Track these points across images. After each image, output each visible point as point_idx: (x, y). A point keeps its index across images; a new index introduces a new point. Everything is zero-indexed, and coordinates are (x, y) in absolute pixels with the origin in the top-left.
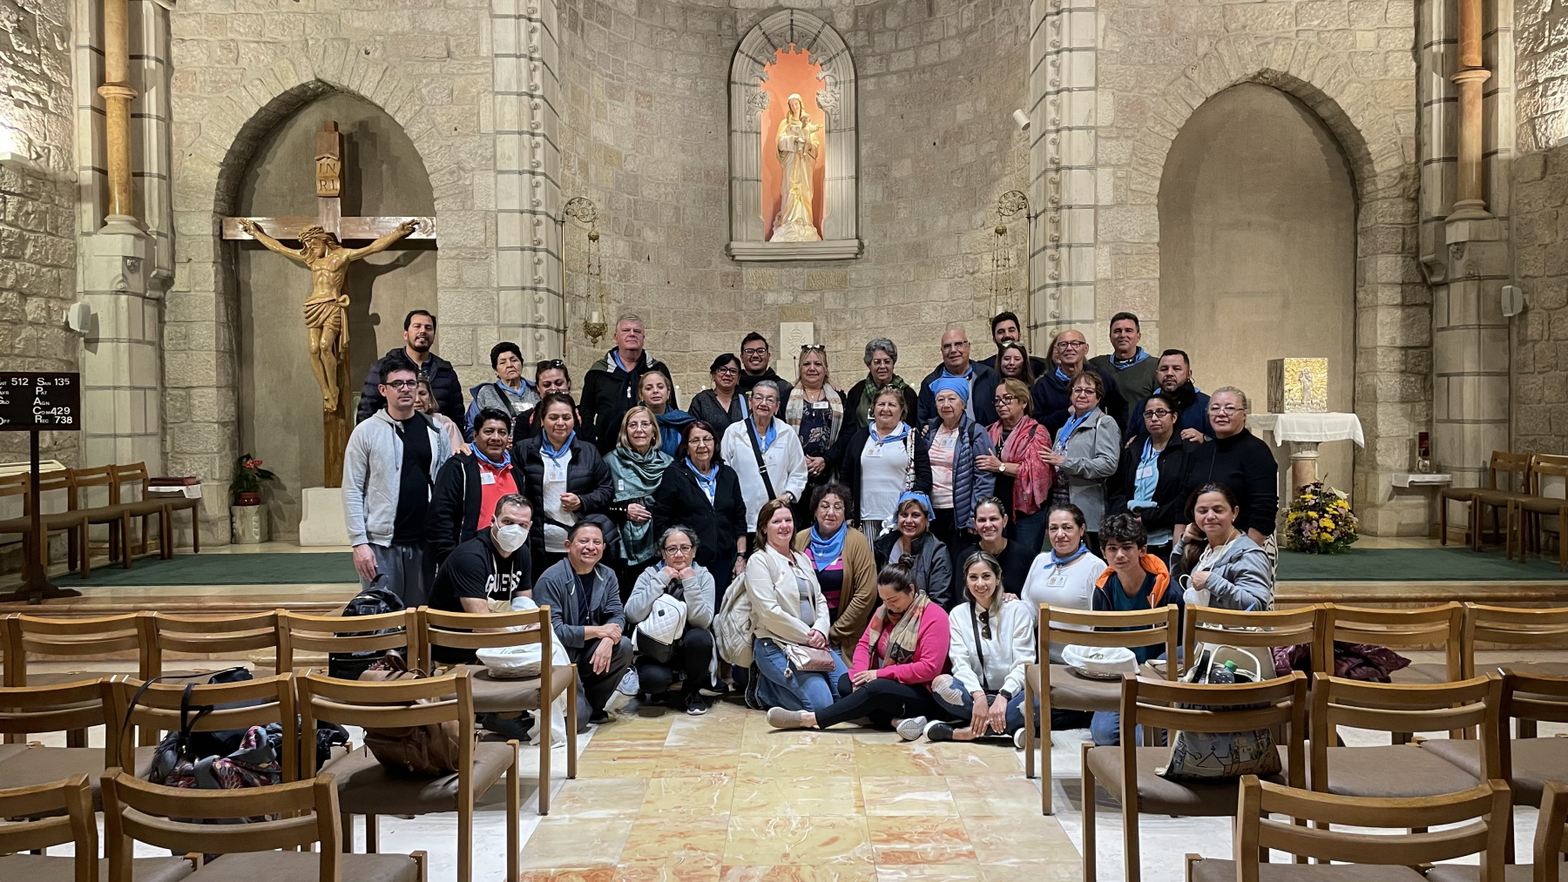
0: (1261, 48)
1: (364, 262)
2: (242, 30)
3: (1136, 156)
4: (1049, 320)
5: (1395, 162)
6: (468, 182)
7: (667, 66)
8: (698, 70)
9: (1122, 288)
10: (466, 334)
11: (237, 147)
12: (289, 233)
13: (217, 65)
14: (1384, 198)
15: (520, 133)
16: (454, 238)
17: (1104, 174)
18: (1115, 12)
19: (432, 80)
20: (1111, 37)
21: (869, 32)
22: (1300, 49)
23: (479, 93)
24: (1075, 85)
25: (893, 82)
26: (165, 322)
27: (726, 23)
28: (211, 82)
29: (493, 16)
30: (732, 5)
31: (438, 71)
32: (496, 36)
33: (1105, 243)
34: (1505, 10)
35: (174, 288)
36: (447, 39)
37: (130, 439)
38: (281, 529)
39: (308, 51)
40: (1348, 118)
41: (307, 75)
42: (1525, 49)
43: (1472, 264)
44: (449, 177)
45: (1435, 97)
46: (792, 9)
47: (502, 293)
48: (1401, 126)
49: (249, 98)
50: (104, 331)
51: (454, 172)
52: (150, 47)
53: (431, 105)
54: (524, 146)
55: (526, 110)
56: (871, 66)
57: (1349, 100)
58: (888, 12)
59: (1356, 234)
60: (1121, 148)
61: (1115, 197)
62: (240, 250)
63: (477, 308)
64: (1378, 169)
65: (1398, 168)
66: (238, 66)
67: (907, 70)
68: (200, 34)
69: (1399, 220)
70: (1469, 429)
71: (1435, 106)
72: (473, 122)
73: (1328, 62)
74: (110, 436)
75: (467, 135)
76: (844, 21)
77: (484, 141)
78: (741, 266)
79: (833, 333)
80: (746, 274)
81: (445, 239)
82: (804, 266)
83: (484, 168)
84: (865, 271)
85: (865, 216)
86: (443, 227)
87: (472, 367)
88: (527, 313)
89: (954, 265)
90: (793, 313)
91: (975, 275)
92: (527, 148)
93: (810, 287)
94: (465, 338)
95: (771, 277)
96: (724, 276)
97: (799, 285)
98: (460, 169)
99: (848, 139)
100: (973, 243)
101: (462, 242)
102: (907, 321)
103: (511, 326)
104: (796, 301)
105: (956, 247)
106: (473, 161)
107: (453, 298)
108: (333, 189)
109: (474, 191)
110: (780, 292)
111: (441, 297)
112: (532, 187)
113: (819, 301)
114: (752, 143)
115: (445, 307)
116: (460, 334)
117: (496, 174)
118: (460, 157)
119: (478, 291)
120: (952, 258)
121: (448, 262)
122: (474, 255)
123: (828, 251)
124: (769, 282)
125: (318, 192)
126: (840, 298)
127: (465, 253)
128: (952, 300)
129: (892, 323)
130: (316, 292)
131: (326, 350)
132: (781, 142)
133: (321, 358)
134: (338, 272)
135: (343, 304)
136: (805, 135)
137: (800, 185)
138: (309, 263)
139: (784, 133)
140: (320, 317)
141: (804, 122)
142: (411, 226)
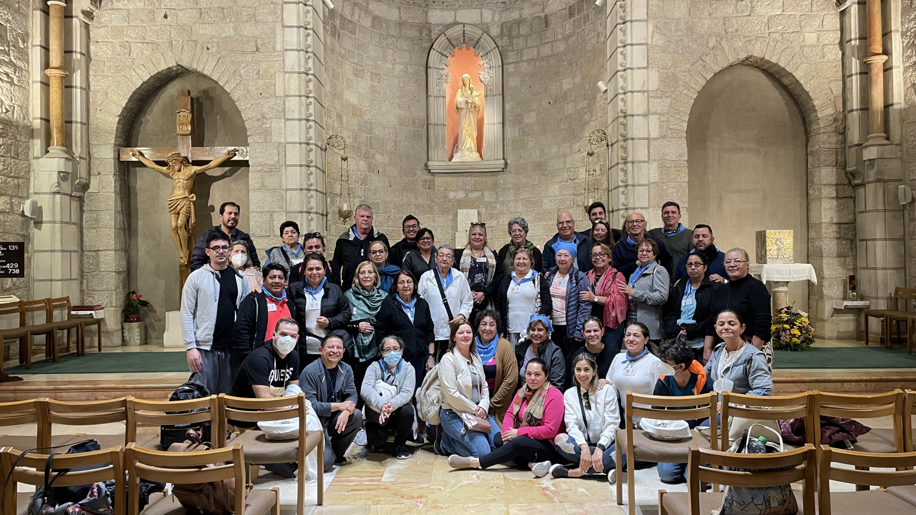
0: (747, 43)
1: (206, 174)
2: (133, 36)
3: (673, 108)
4: (621, 207)
5: (830, 111)
6: (268, 126)
7: (390, 57)
8: (408, 60)
9: (665, 187)
10: (266, 217)
11: (129, 106)
12: (159, 157)
13: (118, 57)
14: (824, 133)
15: (300, 96)
16: (259, 160)
17: (654, 120)
18: (659, 22)
19: (247, 65)
20: (656, 37)
21: (510, 37)
22: (771, 43)
23: (275, 72)
24: (634, 66)
25: (524, 66)
26: (84, 211)
27: (425, 32)
28: (114, 66)
29: (284, 27)
30: (428, 22)
31: (250, 59)
32: (286, 39)
33: (655, 160)
34: (896, 19)
35: (89, 191)
36: (256, 40)
37: (60, 282)
38: (153, 337)
39: (172, 48)
40: (801, 85)
41: (172, 63)
42: (909, 43)
43: (879, 172)
44: (256, 122)
45: (854, 72)
46: (464, 24)
47: (288, 192)
48: (833, 89)
49: (137, 76)
50: (46, 217)
51: (260, 120)
52: (77, 45)
53: (246, 80)
54: (302, 104)
55: (303, 83)
56: (511, 57)
57: (802, 74)
58: (521, 25)
59: (807, 155)
60: (663, 103)
61: (660, 133)
62: (130, 167)
63: (273, 201)
64: (820, 115)
65: (832, 115)
66: (130, 57)
67: (532, 59)
68: (107, 38)
69: (834, 146)
70: (880, 273)
71: (854, 77)
72: (271, 90)
73: (788, 51)
74: (48, 280)
75: (268, 98)
76: (495, 31)
77: (278, 101)
78: (434, 176)
79: (489, 216)
80: (437, 181)
81: (254, 160)
82: (472, 176)
83: (278, 117)
84: (508, 179)
85: (508, 146)
86: (253, 153)
87: (270, 237)
88: (303, 204)
89: (562, 175)
90: (465, 204)
91: (575, 181)
92: (304, 105)
93: (475, 188)
94: (266, 220)
95: (452, 182)
96: (423, 182)
97: (468, 187)
98: (263, 118)
99: (497, 100)
100: (573, 162)
101: (264, 162)
102: (534, 208)
103: (294, 212)
104: (467, 197)
105: (563, 164)
106: (271, 113)
107: (258, 196)
108: (187, 130)
109: (272, 131)
110: (458, 191)
111: (251, 195)
112: (307, 128)
113: (481, 196)
114: (441, 103)
115: (254, 201)
116: (263, 217)
117: (285, 121)
118: (264, 111)
119: (274, 191)
120: (561, 171)
121: (256, 174)
122: (271, 169)
123: (486, 167)
124: (451, 186)
125: (177, 132)
126: (494, 195)
127: (266, 168)
128: (561, 196)
129: (525, 210)
130: (176, 193)
131: (181, 227)
132: (458, 102)
133: (178, 233)
134: (189, 180)
135: (192, 199)
136: (472, 98)
137: (469, 128)
138: (171, 175)
139: (460, 97)
140: (178, 207)
141: (471, 90)
142: (233, 152)
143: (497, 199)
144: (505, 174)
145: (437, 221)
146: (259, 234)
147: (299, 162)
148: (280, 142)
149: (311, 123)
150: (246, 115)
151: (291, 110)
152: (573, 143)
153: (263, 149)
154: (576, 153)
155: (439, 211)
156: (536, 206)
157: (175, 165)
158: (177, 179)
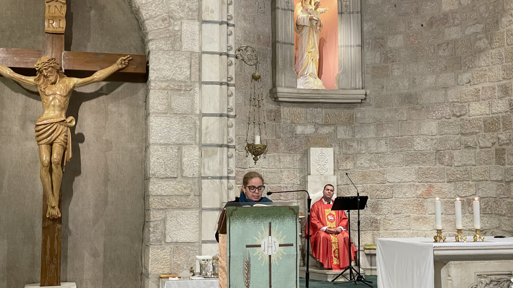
6: (177, 28)
10: (173, 151)
12: (17, 63)
16: (164, 73)
44: (161, 22)
47: (204, 119)
51: (166, 19)
78: (280, 105)
79: (344, 156)
80: (283, 112)
81: (157, 73)
82: (322, 107)
83: (190, 17)
84: (367, 112)
85: (367, 73)
86: (156, 64)
87: (177, 179)
88: (223, 135)
89: (442, 110)
90: (315, 141)
91: (462, 117)
92: (225, 4)
93: (327, 123)
94: (172, 155)
95: (300, 114)
96: (268, 112)
97: (319, 120)
98: (170, 17)
99: (355, 19)
100: (460, 95)
101: (171, 76)
102: (401, 149)
103: (211, 145)
104: (317, 132)
105: (444, 97)
106: (182, 12)
107: (163, 122)
108: (60, 27)
109: (182, 35)
110: (306, 125)
111: (152, 121)
112: (228, 35)
113: (333, 133)
114: (289, 18)
115: (156, 128)
116: (168, 151)
117: (200, 23)
118: (171, 8)
119: (183, 117)
120: (440, 105)
121: (160, 92)
122: (180, 87)
123: (343, 97)
124: (298, 118)
125: (46, 29)
126: (349, 131)
127: (174, 85)
128: (441, 135)
129: (389, 150)
130: (48, 114)
131: (58, 164)
132: (299, 18)
133: (51, 171)
134: (67, 97)
135: (70, 124)
136: (317, 14)
137: (313, 50)
138: (42, 88)
139: (301, 13)
140: (53, 135)
141: (317, 5)
142: (127, 61)
143: (354, 136)
144: (363, 107)
145: (283, 161)
146: (163, 174)
147: (219, 78)
148: (192, 51)
149: (231, 28)
150: (147, 12)
151: (209, 10)
152: (459, 73)
153: (170, 59)
154: (463, 85)
155: (286, 149)
156: (405, 146)
157: (50, 74)
158: (52, 95)
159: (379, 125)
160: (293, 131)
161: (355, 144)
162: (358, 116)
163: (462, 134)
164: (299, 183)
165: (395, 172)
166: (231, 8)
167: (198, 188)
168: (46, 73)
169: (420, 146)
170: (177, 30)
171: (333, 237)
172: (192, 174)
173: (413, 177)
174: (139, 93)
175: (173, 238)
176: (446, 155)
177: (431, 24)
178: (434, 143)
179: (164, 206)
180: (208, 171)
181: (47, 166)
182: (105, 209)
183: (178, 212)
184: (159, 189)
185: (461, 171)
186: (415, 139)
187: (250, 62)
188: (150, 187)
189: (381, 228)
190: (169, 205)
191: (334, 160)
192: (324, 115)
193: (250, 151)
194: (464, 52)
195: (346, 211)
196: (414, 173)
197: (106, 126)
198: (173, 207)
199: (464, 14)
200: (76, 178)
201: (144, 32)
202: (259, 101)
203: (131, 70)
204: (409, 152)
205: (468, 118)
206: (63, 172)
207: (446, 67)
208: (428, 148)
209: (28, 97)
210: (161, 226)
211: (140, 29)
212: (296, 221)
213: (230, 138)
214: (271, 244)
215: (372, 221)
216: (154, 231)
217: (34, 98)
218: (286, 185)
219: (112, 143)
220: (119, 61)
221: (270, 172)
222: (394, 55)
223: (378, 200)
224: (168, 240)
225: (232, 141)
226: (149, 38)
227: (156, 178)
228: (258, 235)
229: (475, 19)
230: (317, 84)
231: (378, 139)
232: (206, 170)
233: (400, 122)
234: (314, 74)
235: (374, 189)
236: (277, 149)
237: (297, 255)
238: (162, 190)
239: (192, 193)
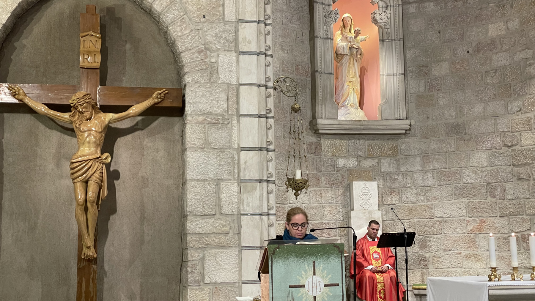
6: (213, 60)
10: (211, 188)
12: (51, 99)
16: (201, 106)
44: (197, 54)
47: (242, 153)
51: (202, 51)
54: (262, 33)
63: (220, 165)
72: (219, 11)
75: (213, 22)
77: (227, 27)
78: (320, 138)
79: (389, 190)
80: (324, 144)
81: (194, 107)
82: (365, 139)
83: (227, 49)
84: (412, 143)
85: (411, 103)
86: (192, 97)
87: (215, 216)
88: (263, 170)
89: (491, 140)
90: (358, 175)
91: (513, 148)
92: (263, 34)
93: (370, 155)
94: (210, 191)
95: (341, 147)
96: (308, 145)
97: (361, 153)
98: (207, 49)
99: (397, 46)
100: (510, 124)
101: (208, 110)
102: (449, 181)
103: (251, 181)
104: (359, 165)
105: (493, 127)
106: (218, 43)
107: (200, 157)
108: (95, 62)
109: (219, 68)
110: (348, 158)
111: (189, 156)
112: (265, 66)
113: (377, 165)
114: (329, 46)
115: (193, 164)
116: (206, 188)
117: (237, 54)
118: (208, 39)
119: (221, 151)
120: (490, 135)
121: (196, 126)
122: (218, 120)
123: (386, 128)
124: (340, 151)
125: (81, 64)
126: (393, 163)
127: (211, 118)
128: (492, 166)
129: (436, 183)
130: (83, 151)
131: (94, 202)
132: (339, 47)
133: (86, 209)
134: (102, 133)
135: (106, 161)
136: (357, 43)
137: (354, 79)
138: (78, 124)
139: (340, 41)
140: (88, 172)
141: (357, 33)
142: (163, 95)
143: (399, 169)
144: (408, 138)
145: (325, 196)
146: (201, 212)
147: (257, 111)
148: (229, 83)
149: (269, 59)
150: (183, 44)
151: (246, 41)
152: (509, 101)
153: (207, 92)
154: (514, 113)
155: (327, 183)
156: (453, 178)
157: (85, 110)
158: (87, 131)
159: (425, 157)
160: (334, 165)
161: (400, 178)
162: (403, 147)
163: (514, 165)
164: (342, 218)
165: (443, 206)
166: (269, 38)
167: (237, 225)
168: (81, 108)
169: (469, 178)
170: (212, 62)
171: (378, 277)
172: (231, 211)
173: (463, 211)
174: (175, 127)
175: (212, 278)
176: (498, 188)
177: (478, 50)
178: (484, 175)
179: (202, 245)
180: (247, 207)
181: (83, 205)
182: (141, 249)
183: (217, 250)
184: (197, 227)
185: (515, 205)
186: (464, 171)
187: (289, 94)
188: (188, 225)
189: (431, 266)
190: (208, 244)
191: (378, 194)
192: (367, 147)
193: (291, 186)
194: (513, 79)
195: (392, 249)
196: (464, 207)
197: (142, 163)
198: (212, 245)
199: (513, 40)
200: (111, 217)
201: (180, 64)
202: (299, 133)
203: (167, 103)
204: (458, 185)
205: (520, 148)
206: (99, 211)
207: (495, 95)
208: (479, 180)
209: (63, 134)
210: (199, 265)
211: (176, 61)
212: (341, 259)
213: (270, 173)
214: (315, 284)
215: (420, 259)
216: (192, 271)
217: (69, 135)
218: (328, 222)
219: (148, 180)
220: (155, 95)
221: (311, 208)
222: (439, 84)
223: (426, 237)
224: (207, 280)
225: (272, 176)
226: (185, 71)
227: (194, 215)
228: (302, 274)
229: (524, 44)
230: (359, 115)
231: (425, 171)
232: (245, 206)
233: (447, 154)
234: (356, 105)
235: (422, 225)
236: (318, 183)
237: (343, 295)
238: (200, 228)
239: (231, 231)
